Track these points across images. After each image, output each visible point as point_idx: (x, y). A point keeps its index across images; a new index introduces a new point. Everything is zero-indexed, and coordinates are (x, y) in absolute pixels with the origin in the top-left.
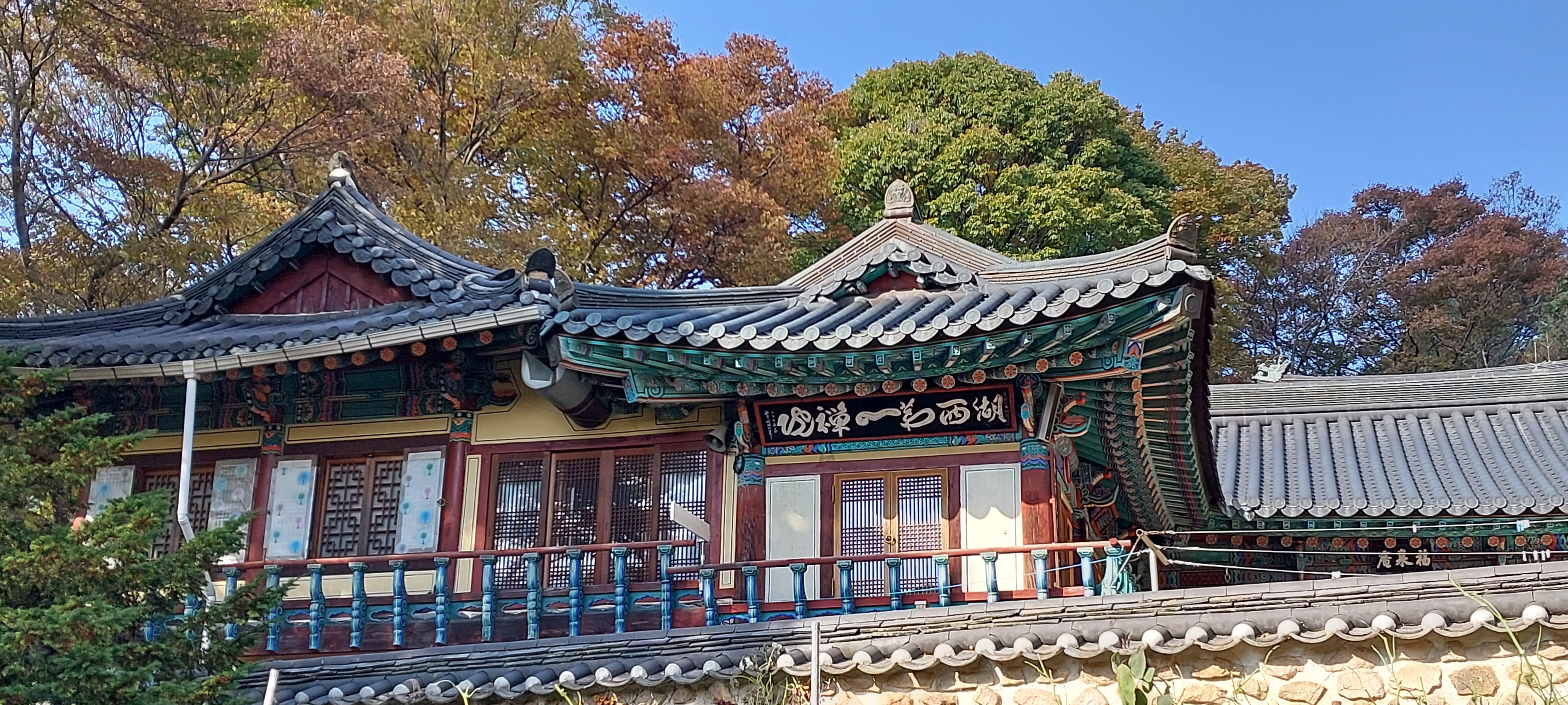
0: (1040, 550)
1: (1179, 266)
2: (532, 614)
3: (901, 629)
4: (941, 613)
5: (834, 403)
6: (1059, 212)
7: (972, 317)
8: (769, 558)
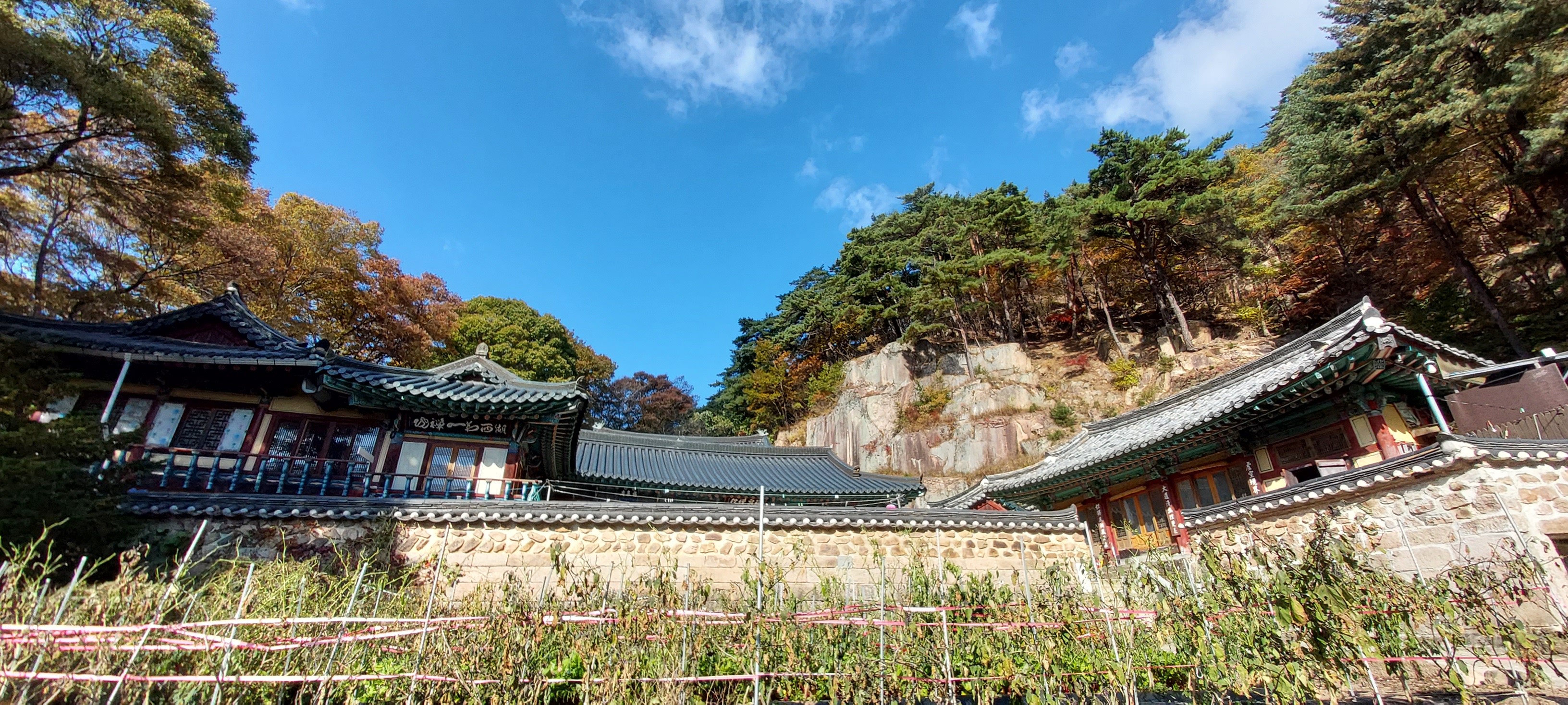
0: (509, 481)
1: (578, 392)
2: (281, 483)
3: (449, 507)
4: (467, 501)
5: (440, 418)
6: (539, 360)
7: (502, 397)
8: (397, 472)
